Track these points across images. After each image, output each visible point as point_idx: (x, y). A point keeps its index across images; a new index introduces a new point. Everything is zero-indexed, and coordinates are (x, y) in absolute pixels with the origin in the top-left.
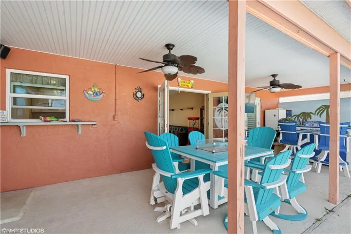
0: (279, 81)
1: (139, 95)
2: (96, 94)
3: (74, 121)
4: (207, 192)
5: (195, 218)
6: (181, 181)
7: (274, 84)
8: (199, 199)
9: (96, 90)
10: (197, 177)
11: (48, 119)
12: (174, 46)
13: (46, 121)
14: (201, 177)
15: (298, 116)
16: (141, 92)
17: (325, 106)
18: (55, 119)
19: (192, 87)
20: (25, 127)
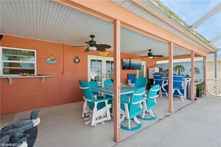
0: (152, 53)
1: (77, 60)
2: (52, 60)
3: (40, 75)
4: (110, 109)
5: (104, 121)
6: (96, 103)
7: (150, 55)
8: (106, 112)
9: (52, 58)
10: (104, 102)
11: (25, 74)
12: (94, 36)
13: (23, 76)
14: (106, 101)
15: (166, 71)
16: (78, 59)
17: (178, 66)
18: (29, 74)
19: (107, 56)
20: (11, 79)
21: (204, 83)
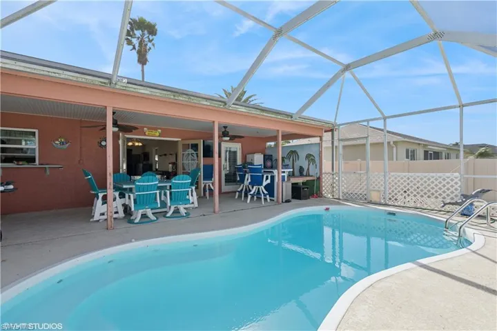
1: (104, 143)
2: (62, 143)
3: (42, 165)
7: (225, 134)
9: (63, 140)
11: (21, 163)
13: (18, 165)
18: (26, 163)
19: (159, 136)
21: (319, 179)
